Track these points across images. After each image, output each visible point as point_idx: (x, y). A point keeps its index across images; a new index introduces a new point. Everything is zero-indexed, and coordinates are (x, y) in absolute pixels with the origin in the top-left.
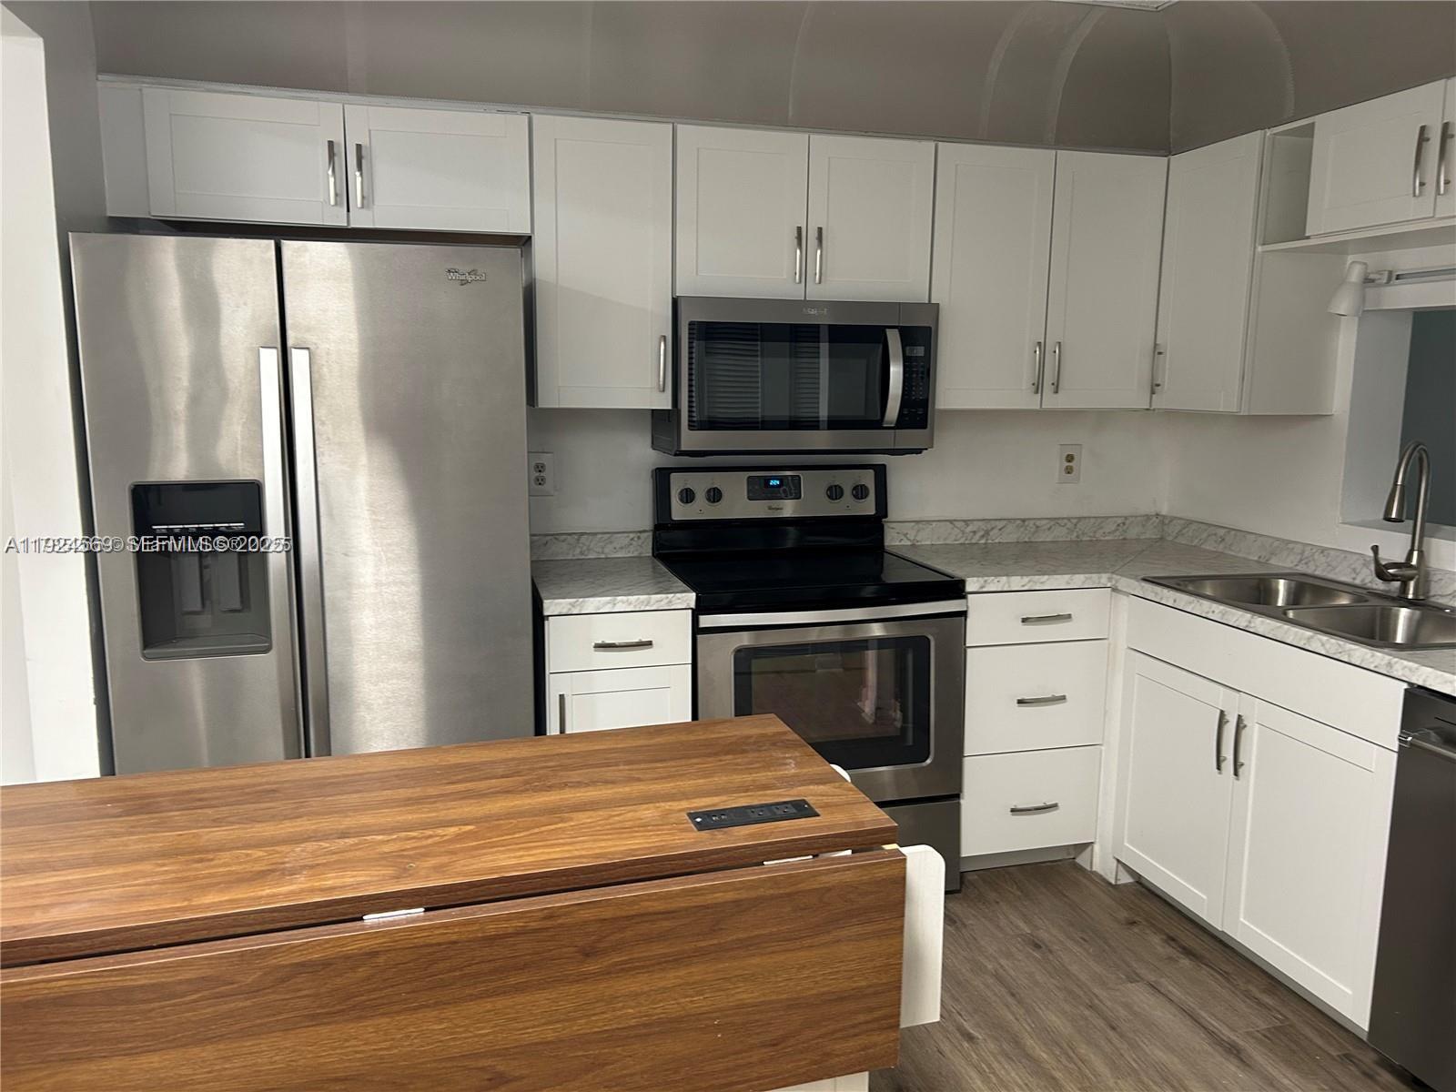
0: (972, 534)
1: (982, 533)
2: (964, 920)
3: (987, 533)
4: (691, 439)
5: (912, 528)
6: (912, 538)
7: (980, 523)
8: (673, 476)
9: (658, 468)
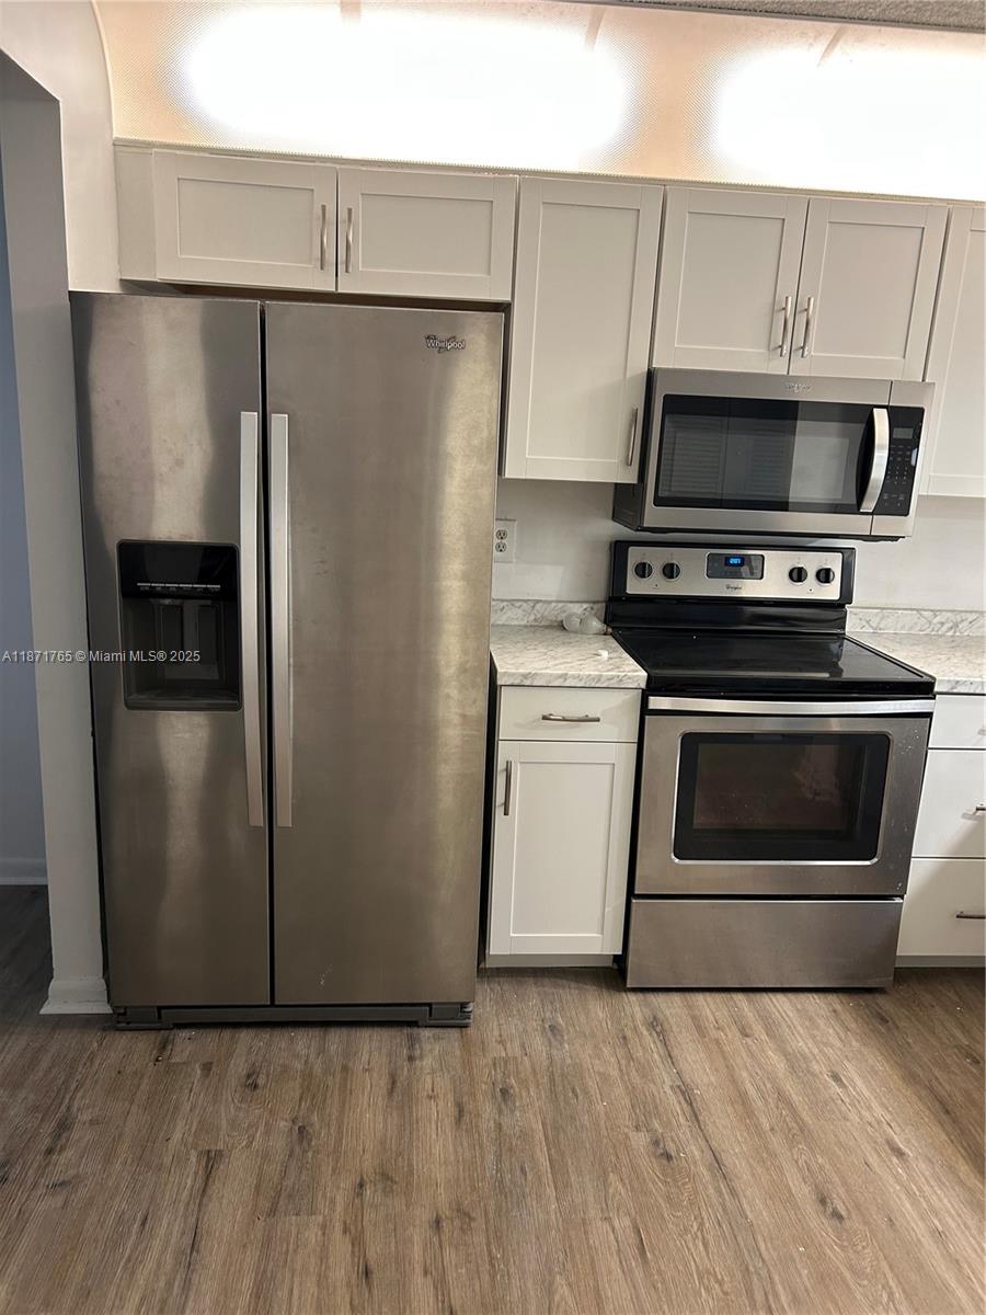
0: (939, 626)
1: (950, 625)
2: (897, 1022)
3: (956, 625)
4: (654, 515)
5: (877, 614)
6: (874, 625)
7: (949, 614)
8: (632, 550)
9: (617, 542)
